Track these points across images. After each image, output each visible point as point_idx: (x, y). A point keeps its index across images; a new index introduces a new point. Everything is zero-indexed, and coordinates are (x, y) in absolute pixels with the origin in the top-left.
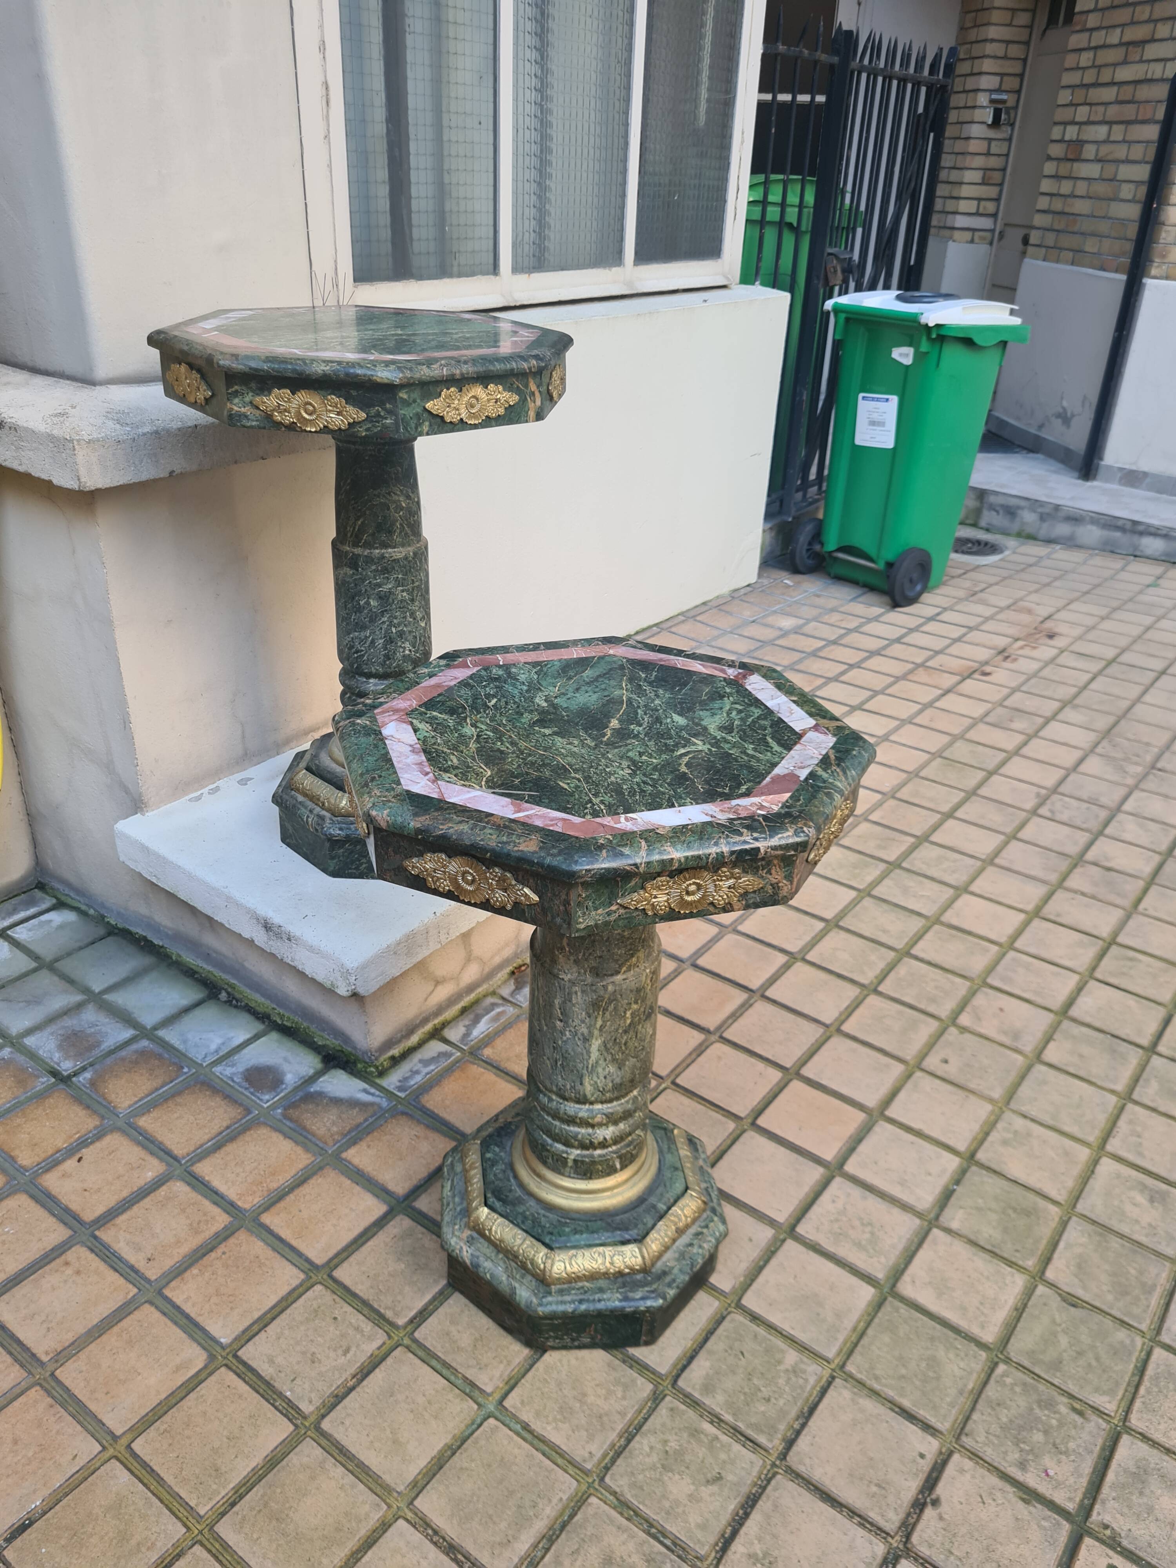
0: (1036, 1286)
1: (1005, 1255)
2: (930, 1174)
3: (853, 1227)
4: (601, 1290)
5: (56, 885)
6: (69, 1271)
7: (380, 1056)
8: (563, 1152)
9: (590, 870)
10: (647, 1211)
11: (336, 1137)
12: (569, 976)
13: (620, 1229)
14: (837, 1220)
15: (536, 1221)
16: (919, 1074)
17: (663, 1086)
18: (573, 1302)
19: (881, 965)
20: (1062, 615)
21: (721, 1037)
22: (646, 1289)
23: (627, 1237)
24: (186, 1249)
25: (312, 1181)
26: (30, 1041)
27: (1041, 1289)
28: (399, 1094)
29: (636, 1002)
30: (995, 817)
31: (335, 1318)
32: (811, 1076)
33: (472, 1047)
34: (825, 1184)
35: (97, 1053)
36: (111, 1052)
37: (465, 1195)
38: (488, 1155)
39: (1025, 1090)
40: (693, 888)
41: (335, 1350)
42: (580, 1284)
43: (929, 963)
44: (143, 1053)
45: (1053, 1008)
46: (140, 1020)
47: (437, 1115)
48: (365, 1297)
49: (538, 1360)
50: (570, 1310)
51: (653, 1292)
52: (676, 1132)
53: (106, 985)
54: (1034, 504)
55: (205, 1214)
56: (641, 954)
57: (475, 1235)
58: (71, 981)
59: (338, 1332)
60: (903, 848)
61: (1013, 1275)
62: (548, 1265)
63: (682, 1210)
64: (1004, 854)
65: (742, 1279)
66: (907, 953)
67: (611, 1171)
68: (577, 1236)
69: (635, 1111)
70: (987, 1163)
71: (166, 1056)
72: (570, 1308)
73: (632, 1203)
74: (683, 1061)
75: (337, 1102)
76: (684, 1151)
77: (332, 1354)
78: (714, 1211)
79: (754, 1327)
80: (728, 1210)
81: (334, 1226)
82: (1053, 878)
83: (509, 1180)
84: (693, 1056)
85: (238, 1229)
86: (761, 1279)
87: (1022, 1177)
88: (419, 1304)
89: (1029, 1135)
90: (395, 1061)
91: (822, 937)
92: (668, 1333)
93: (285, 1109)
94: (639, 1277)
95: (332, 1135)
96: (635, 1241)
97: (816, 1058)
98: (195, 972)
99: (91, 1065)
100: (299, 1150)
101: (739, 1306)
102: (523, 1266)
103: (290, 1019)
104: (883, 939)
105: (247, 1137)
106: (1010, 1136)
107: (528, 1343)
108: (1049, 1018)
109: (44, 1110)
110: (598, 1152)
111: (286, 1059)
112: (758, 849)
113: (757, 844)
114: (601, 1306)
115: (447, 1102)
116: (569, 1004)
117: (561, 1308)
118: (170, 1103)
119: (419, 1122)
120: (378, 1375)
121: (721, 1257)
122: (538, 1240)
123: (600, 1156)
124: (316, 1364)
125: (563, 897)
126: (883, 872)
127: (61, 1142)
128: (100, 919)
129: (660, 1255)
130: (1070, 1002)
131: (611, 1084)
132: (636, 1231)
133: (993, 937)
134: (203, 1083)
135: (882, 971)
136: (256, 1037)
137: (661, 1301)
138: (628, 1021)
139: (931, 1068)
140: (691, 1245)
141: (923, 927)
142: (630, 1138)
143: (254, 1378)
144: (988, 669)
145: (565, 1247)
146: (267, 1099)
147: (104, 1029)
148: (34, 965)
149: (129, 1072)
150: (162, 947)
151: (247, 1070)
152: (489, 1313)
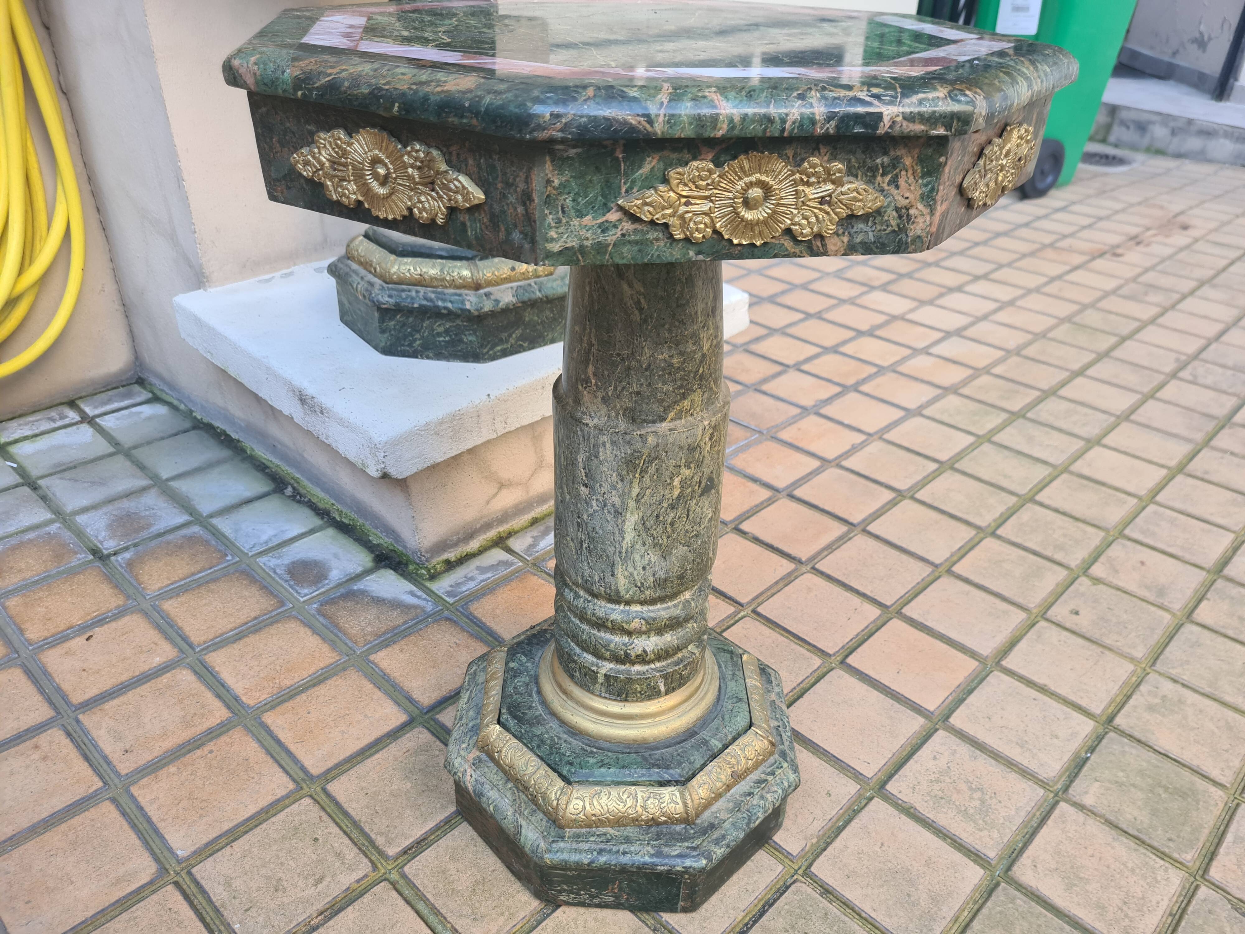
0: (1197, 887)
1: (1155, 844)
2: (1057, 737)
3: (958, 792)
4: (628, 840)
5: (153, 380)
6: (36, 756)
7: (432, 557)
8: (592, 664)
9: (558, 116)
10: (696, 747)
11: (369, 638)
12: (596, 421)
13: (659, 767)
14: (938, 781)
15: (554, 748)
16: (1042, 624)
17: (742, 614)
18: (591, 851)
19: (1001, 509)
20: (1196, 211)
21: (813, 568)
22: (686, 844)
23: (667, 777)
24: (170, 743)
25: (330, 682)
26: (81, 519)
27: (1204, 892)
28: (447, 599)
29: (688, 466)
30: (1131, 378)
31: (316, 840)
32: (915, 616)
33: (537, 558)
34: (926, 737)
35: (144, 534)
36: (160, 535)
37: (480, 710)
38: (512, 665)
39: (1174, 651)
40: (756, 193)
41: (306, 878)
42: (602, 830)
43: (1056, 511)
44: (190, 539)
45: (1204, 565)
46: (198, 507)
47: (484, 624)
48: (357, 818)
49: (549, 915)
50: (586, 862)
51: (694, 849)
52: (745, 657)
53: (175, 473)
54: (1166, 118)
55: (203, 707)
56: (697, 397)
57: (484, 757)
58: (142, 467)
59: (314, 857)
60: (1028, 400)
61: (1166, 870)
62: (563, 802)
63: (743, 750)
64: (1141, 411)
65: (814, 841)
66: (1030, 499)
67: (653, 694)
68: (603, 770)
69: (686, 620)
70: (1129, 731)
71: (214, 543)
72: (585, 859)
73: (678, 735)
74: (768, 589)
75: (379, 601)
76: (753, 681)
77: (301, 883)
78: (783, 755)
79: (826, 903)
80: (803, 756)
81: (343, 732)
82: (1199, 437)
83: (531, 696)
84: (780, 585)
85: (235, 727)
86: (838, 843)
87: (1175, 752)
88: (418, 833)
89: (1181, 701)
90: (450, 566)
91: (934, 478)
92: (714, 899)
93: (321, 605)
94: (679, 828)
95: (365, 635)
96: (677, 783)
97: (921, 597)
98: (267, 467)
99: (135, 545)
100: (325, 648)
101: (807, 873)
102: (534, 800)
103: (349, 516)
104: (1005, 483)
105: (273, 630)
106: (1157, 701)
107: (537, 895)
108: (1200, 576)
109: (71, 586)
110: (637, 668)
111: (336, 556)
112: (880, 116)
113: (877, 108)
114: (625, 860)
115: (498, 611)
116: (595, 461)
117: (574, 858)
118: (203, 590)
119: (463, 629)
120: (350, 914)
121: (790, 811)
122: (555, 770)
123: (638, 673)
124: (280, 894)
125: (522, 186)
126: (1005, 421)
127: (76, 619)
128: (189, 414)
129: (708, 805)
130: (1225, 561)
131: (651, 579)
132: (678, 771)
133: (1131, 489)
134: (243, 572)
135: (1002, 515)
136: (312, 532)
137: (704, 862)
138: (677, 492)
139: (1059, 619)
140: (750, 794)
141: (1049, 475)
142: (680, 655)
143: (204, 903)
144: (1119, 251)
145: (585, 782)
146: (306, 593)
147: (159, 513)
148: (112, 450)
149: (171, 555)
150: (238, 441)
151: (293, 563)
152: (497, 852)
